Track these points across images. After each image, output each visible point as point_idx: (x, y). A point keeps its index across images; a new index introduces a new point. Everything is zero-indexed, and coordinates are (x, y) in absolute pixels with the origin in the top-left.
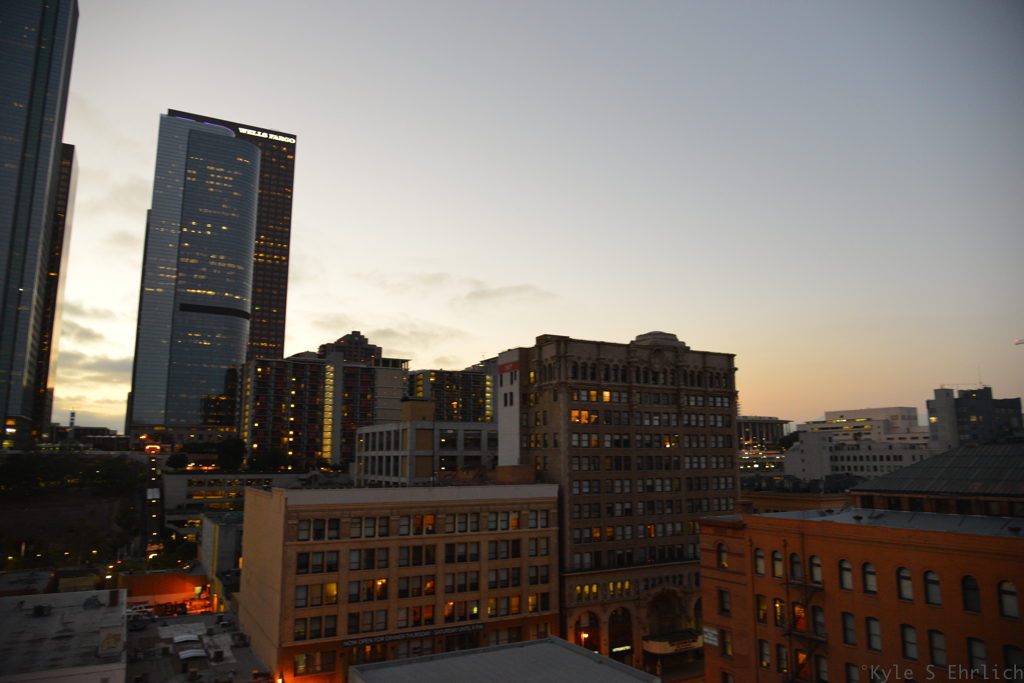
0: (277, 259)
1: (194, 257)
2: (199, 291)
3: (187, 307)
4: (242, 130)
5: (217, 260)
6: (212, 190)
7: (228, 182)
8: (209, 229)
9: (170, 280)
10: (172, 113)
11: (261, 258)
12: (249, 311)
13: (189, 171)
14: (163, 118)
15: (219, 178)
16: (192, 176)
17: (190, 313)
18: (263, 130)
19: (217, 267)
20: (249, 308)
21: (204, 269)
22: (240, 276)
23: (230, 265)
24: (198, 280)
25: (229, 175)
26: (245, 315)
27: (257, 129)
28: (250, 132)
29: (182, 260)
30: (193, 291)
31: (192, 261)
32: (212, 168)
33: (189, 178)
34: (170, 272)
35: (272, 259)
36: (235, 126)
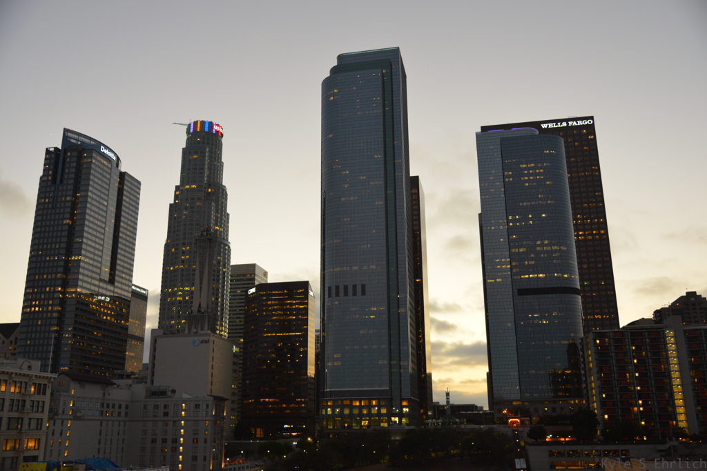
0: (596, 234)
1: (523, 246)
2: (531, 276)
3: (524, 292)
4: (544, 126)
5: (542, 245)
6: (527, 184)
7: (539, 174)
8: (531, 219)
9: (505, 270)
10: (484, 129)
11: (581, 235)
12: (579, 287)
13: (506, 173)
14: (478, 135)
15: (532, 173)
16: (509, 176)
17: (527, 296)
18: (561, 121)
19: (544, 252)
20: (578, 284)
21: (532, 255)
22: (565, 256)
23: (555, 248)
24: (529, 266)
25: (540, 168)
26: (575, 291)
27: (556, 121)
28: (551, 126)
29: (513, 250)
30: (527, 276)
31: (521, 250)
32: (524, 166)
33: (507, 180)
34: (505, 263)
35: (592, 234)
36: (537, 125)
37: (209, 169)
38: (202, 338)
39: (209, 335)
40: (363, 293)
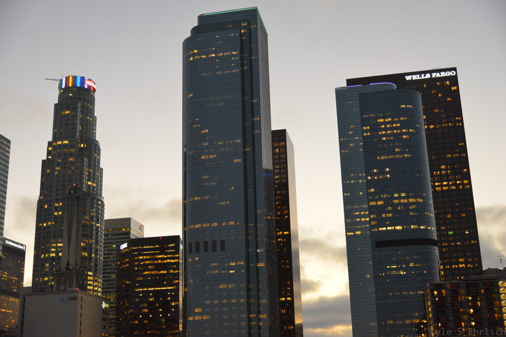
0: (459, 184)
1: (380, 199)
2: (389, 228)
3: (382, 243)
4: (408, 78)
6: (384, 139)
7: (396, 128)
8: (388, 173)
9: (365, 222)
12: (436, 239)
13: (364, 128)
15: (389, 127)
16: (367, 131)
17: (384, 248)
18: (425, 72)
19: (400, 204)
20: (435, 235)
21: (390, 208)
22: (421, 208)
23: (411, 200)
24: (387, 219)
25: (396, 123)
26: (433, 243)
27: (420, 73)
28: (415, 77)
29: (371, 203)
30: (385, 229)
31: (380, 203)
32: (382, 120)
33: (365, 134)
34: (364, 216)
35: (455, 184)
37: (82, 124)
38: (70, 295)
39: (77, 292)
40: (223, 249)
